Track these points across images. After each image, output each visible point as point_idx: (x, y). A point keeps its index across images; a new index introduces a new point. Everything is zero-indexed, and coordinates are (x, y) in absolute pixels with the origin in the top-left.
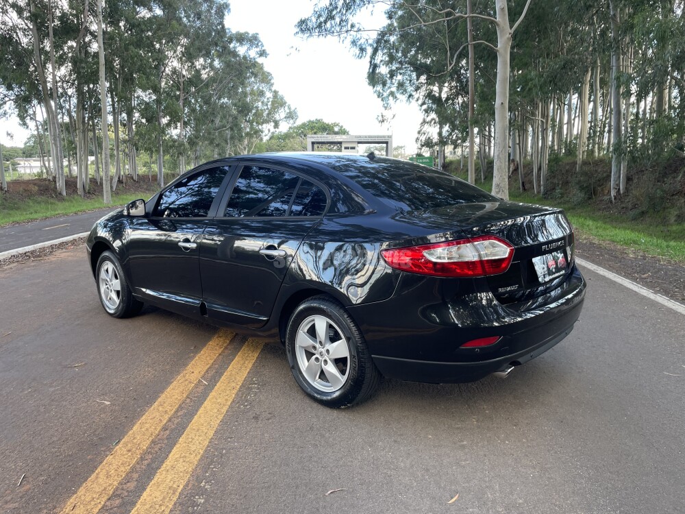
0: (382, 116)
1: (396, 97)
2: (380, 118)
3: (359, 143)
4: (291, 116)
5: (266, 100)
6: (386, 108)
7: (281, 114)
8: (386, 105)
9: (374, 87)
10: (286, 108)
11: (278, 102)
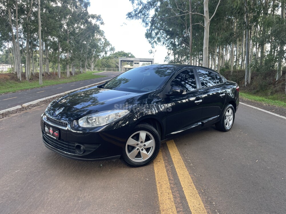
0: (151, 51)
1: (157, 43)
2: (150, 51)
3: (140, 61)
4: (112, 49)
5: (101, 42)
6: (153, 47)
7: (108, 48)
8: (152, 46)
9: (148, 39)
10: (110, 46)
11: (107, 44)
